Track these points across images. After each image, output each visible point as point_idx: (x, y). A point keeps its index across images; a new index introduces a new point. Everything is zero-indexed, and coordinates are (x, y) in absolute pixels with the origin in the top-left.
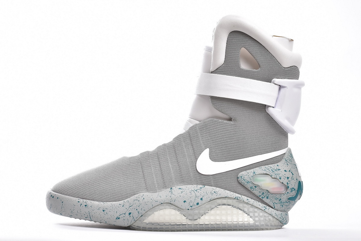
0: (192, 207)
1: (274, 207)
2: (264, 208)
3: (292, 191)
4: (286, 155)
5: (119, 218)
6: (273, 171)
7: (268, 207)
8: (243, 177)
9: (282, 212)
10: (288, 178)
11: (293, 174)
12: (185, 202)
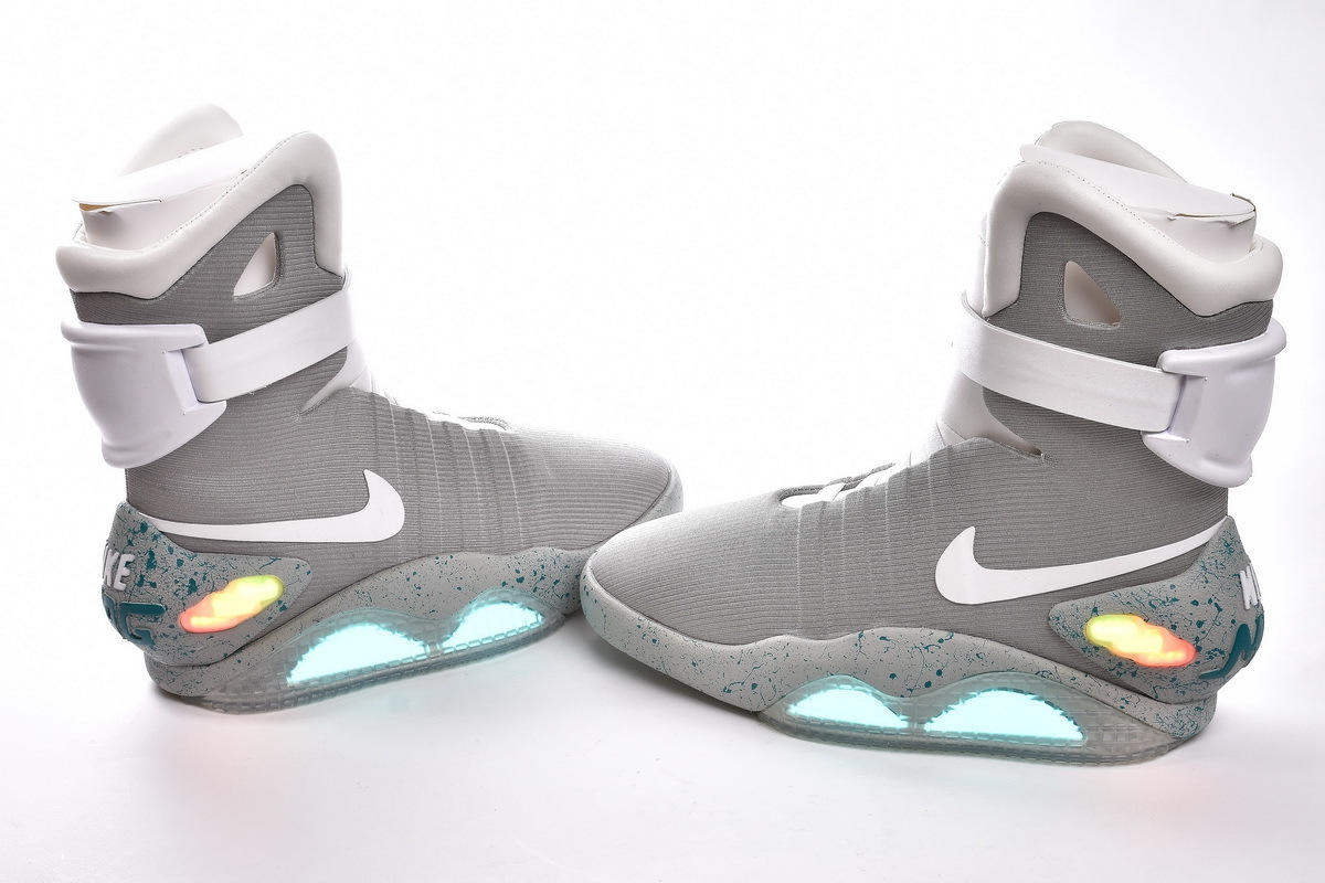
0: (911, 690)
1: (1157, 697)
2: (1123, 703)
3: (1211, 657)
4: (1208, 551)
5: (729, 691)
6: (1153, 606)
7: (1135, 698)
8: (1061, 621)
9: (1181, 707)
10: (1200, 624)
11: (1220, 610)
12: (893, 676)
